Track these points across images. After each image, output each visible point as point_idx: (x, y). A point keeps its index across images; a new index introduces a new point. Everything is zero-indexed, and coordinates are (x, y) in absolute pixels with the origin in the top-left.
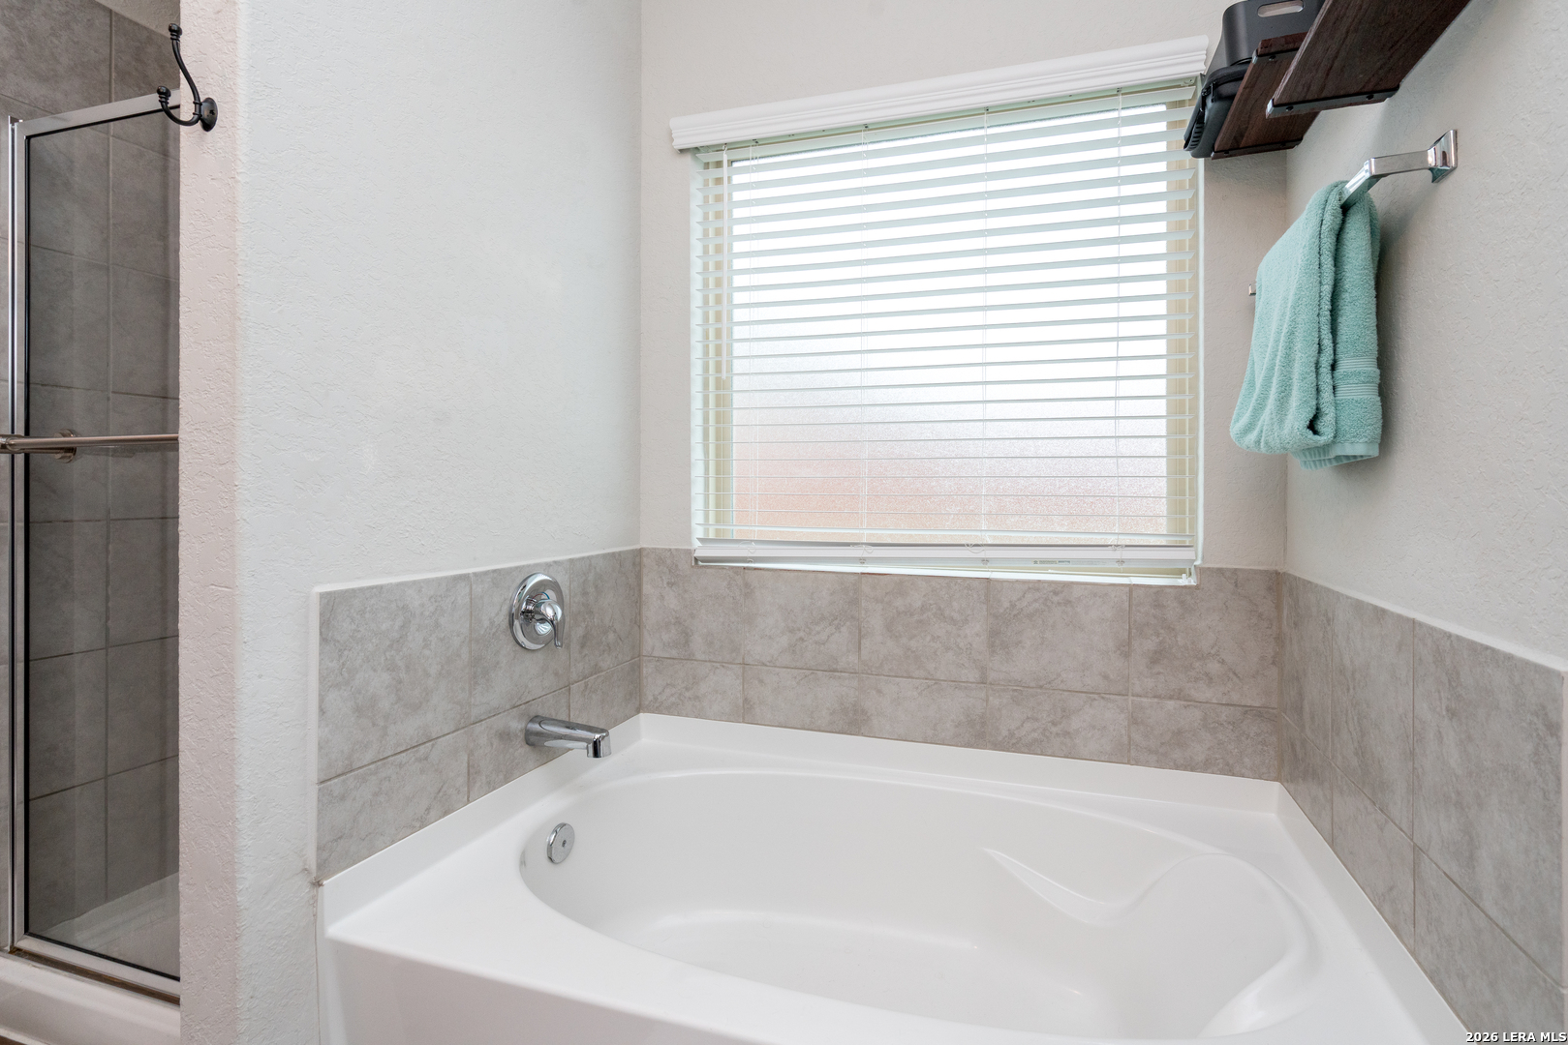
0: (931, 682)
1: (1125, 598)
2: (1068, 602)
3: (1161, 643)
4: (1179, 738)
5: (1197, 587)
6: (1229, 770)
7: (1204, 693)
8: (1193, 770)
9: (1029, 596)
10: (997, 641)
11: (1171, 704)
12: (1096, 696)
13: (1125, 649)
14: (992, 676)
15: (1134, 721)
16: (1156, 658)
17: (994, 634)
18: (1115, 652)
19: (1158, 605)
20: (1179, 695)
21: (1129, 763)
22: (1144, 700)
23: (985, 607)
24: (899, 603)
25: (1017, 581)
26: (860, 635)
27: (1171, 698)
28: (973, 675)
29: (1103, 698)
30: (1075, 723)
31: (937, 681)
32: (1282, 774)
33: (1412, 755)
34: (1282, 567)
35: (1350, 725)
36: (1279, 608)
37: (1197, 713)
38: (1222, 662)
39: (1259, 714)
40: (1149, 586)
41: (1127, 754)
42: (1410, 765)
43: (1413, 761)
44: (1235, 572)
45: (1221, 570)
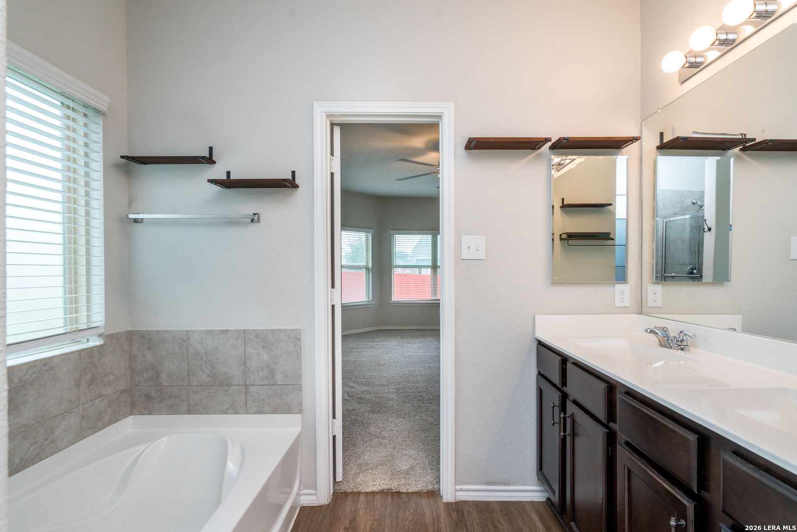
1: (78, 357)
2: (52, 368)
3: (92, 374)
4: (100, 416)
5: (104, 344)
6: (117, 420)
7: (108, 391)
9: (32, 371)
11: (97, 401)
12: (66, 414)
13: (78, 385)
15: (83, 417)
16: (90, 383)
17: (11, 401)
18: (74, 387)
19: (91, 357)
20: (100, 396)
21: (81, 439)
22: (86, 405)
27: (97, 398)
29: (69, 413)
30: (57, 433)
32: (134, 411)
33: (245, 364)
34: (130, 329)
35: (205, 369)
36: (131, 345)
37: (106, 401)
38: (114, 374)
39: (124, 391)
40: (87, 349)
41: (80, 435)
42: (244, 367)
43: (245, 365)
44: (116, 334)
45: (112, 335)
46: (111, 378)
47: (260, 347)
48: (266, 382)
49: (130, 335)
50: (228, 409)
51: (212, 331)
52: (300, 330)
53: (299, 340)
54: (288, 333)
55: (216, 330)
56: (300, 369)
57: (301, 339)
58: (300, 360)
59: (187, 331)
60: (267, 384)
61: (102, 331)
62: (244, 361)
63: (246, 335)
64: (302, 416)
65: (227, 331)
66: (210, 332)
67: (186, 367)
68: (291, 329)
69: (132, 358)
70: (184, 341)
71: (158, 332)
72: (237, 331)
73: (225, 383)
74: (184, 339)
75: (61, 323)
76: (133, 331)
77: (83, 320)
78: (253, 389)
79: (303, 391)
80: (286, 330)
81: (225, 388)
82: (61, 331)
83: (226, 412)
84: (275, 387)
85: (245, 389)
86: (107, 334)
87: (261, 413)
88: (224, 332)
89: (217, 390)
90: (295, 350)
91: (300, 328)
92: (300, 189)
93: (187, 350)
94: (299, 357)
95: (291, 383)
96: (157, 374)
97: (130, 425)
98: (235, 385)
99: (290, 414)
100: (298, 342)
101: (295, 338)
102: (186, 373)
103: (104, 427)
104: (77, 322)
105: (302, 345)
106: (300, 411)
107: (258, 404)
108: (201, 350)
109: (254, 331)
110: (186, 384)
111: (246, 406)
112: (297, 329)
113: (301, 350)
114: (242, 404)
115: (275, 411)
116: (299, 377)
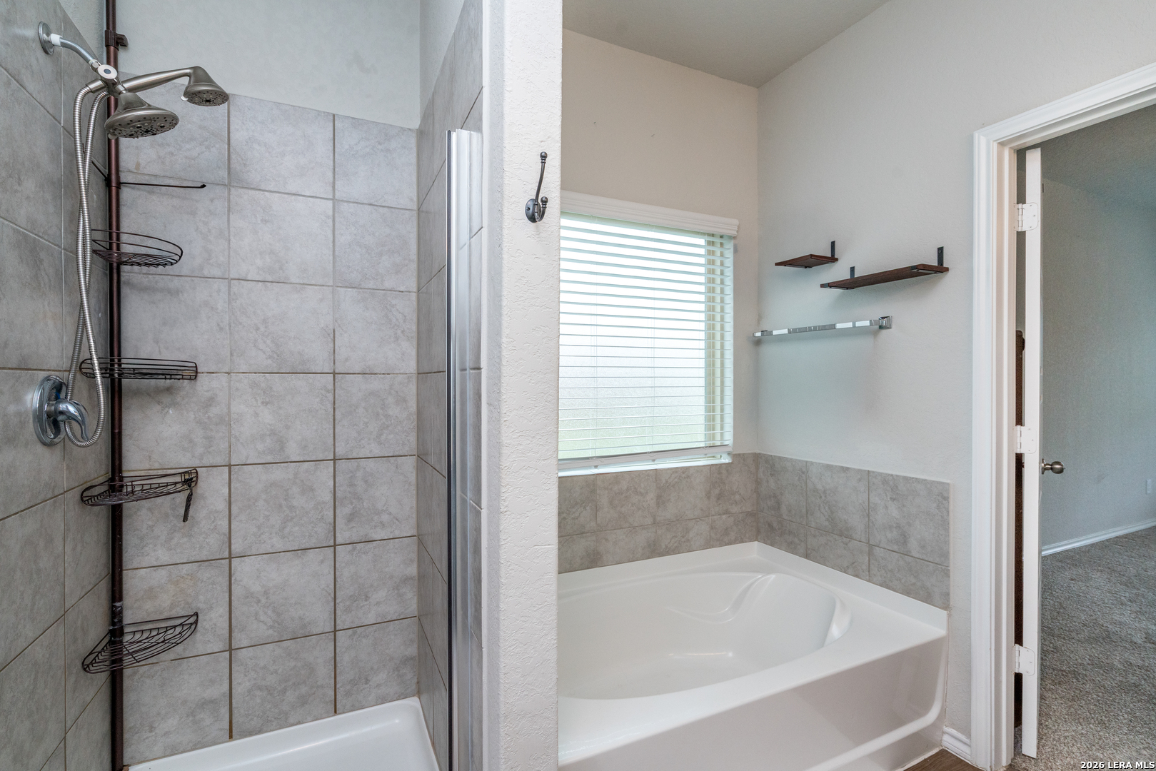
0: (631, 529)
1: (709, 471)
2: (688, 477)
4: (726, 532)
5: (732, 463)
6: (742, 541)
7: (735, 509)
8: (731, 544)
9: (673, 476)
10: (661, 501)
11: (724, 517)
12: (698, 520)
13: (708, 496)
14: (658, 519)
15: (712, 528)
16: (719, 497)
17: (659, 497)
18: (705, 497)
19: (720, 473)
20: (727, 512)
21: (710, 548)
22: (715, 517)
23: (655, 484)
24: (616, 488)
25: (668, 469)
26: (597, 509)
27: (724, 514)
28: (649, 521)
29: (701, 520)
30: (691, 534)
31: (634, 528)
32: (759, 537)
33: (868, 516)
34: (758, 451)
35: (823, 510)
36: (757, 468)
37: (732, 519)
38: (740, 494)
39: (751, 514)
40: (716, 465)
41: (708, 544)
42: (867, 519)
43: (869, 518)
44: (744, 454)
45: (739, 455)
46: (737, 497)
47: (889, 497)
48: (895, 548)
49: (757, 457)
50: (848, 567)
51: (832, 466)
52: (948, 484)
53: (946, 499)
54: (929, 486)
55: (836, 466)
56: (947, 543)
57: (948, 498)
58: (947, 530)
59: (807, 462)
60: (897, 550)
61: (730, 449)
62: (867, 511)
63: (870, 478)
64: (949, 616)
65: (848, 469)
66: (829, 467)
67: (804, 504)
68: (933, 481)
69: (758, 482)
70: (803, 473)
71: (780, 458)
72: (859, 471)
73: (845, 533)
74: (803, 470)
75: (702, 438)
76: (760, 454)
77: (718, 437)
78: (877, 551)
79: (951, 577)
80: (925, 480)
81: (845, 540)
82: (702, 445)
83: (845, 570)
84: (909, 559)
85: (868, 549)
86: (734, 453)
87: (888, 587)
88: (845, 470)
89: (836, 540)
90: (940, 513)
91: (948, 481)
92: (950, 274)
93: (806, 483)
94: (944, 524)
95: (931, 559)
96: (779, 503)
97: (754, 550)
98: (856, 540)
99: (930, 604)
100: (944, 502)
101: (940, 496)
102: (804, 511)
103: (730, 543)
104: (714, 439)
105: (951, 508)
106: (946, 607)
107: (885, 575)
108: (819, 487)
109: (880, 474)
110: (804, 523)
111: (869, 571)
112: (943, 483)
113: (948, 515)
114: (865, 567)
115: (907, 592)
116: (945, 555)
